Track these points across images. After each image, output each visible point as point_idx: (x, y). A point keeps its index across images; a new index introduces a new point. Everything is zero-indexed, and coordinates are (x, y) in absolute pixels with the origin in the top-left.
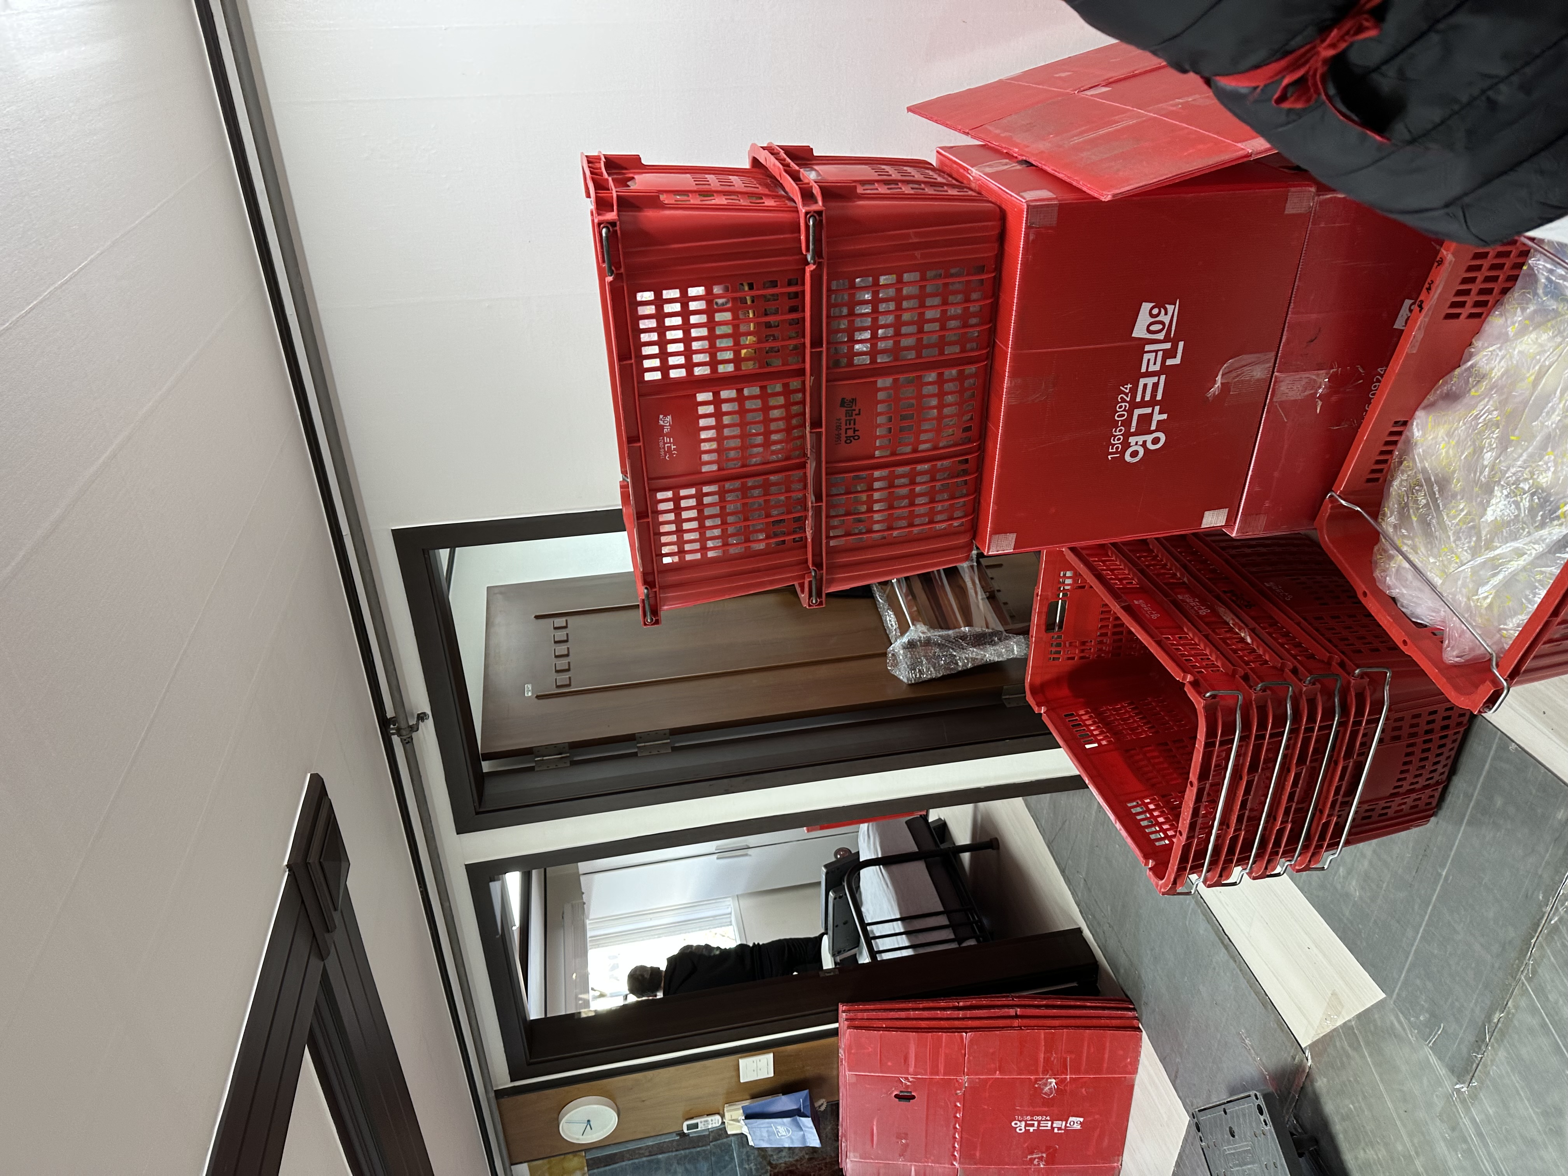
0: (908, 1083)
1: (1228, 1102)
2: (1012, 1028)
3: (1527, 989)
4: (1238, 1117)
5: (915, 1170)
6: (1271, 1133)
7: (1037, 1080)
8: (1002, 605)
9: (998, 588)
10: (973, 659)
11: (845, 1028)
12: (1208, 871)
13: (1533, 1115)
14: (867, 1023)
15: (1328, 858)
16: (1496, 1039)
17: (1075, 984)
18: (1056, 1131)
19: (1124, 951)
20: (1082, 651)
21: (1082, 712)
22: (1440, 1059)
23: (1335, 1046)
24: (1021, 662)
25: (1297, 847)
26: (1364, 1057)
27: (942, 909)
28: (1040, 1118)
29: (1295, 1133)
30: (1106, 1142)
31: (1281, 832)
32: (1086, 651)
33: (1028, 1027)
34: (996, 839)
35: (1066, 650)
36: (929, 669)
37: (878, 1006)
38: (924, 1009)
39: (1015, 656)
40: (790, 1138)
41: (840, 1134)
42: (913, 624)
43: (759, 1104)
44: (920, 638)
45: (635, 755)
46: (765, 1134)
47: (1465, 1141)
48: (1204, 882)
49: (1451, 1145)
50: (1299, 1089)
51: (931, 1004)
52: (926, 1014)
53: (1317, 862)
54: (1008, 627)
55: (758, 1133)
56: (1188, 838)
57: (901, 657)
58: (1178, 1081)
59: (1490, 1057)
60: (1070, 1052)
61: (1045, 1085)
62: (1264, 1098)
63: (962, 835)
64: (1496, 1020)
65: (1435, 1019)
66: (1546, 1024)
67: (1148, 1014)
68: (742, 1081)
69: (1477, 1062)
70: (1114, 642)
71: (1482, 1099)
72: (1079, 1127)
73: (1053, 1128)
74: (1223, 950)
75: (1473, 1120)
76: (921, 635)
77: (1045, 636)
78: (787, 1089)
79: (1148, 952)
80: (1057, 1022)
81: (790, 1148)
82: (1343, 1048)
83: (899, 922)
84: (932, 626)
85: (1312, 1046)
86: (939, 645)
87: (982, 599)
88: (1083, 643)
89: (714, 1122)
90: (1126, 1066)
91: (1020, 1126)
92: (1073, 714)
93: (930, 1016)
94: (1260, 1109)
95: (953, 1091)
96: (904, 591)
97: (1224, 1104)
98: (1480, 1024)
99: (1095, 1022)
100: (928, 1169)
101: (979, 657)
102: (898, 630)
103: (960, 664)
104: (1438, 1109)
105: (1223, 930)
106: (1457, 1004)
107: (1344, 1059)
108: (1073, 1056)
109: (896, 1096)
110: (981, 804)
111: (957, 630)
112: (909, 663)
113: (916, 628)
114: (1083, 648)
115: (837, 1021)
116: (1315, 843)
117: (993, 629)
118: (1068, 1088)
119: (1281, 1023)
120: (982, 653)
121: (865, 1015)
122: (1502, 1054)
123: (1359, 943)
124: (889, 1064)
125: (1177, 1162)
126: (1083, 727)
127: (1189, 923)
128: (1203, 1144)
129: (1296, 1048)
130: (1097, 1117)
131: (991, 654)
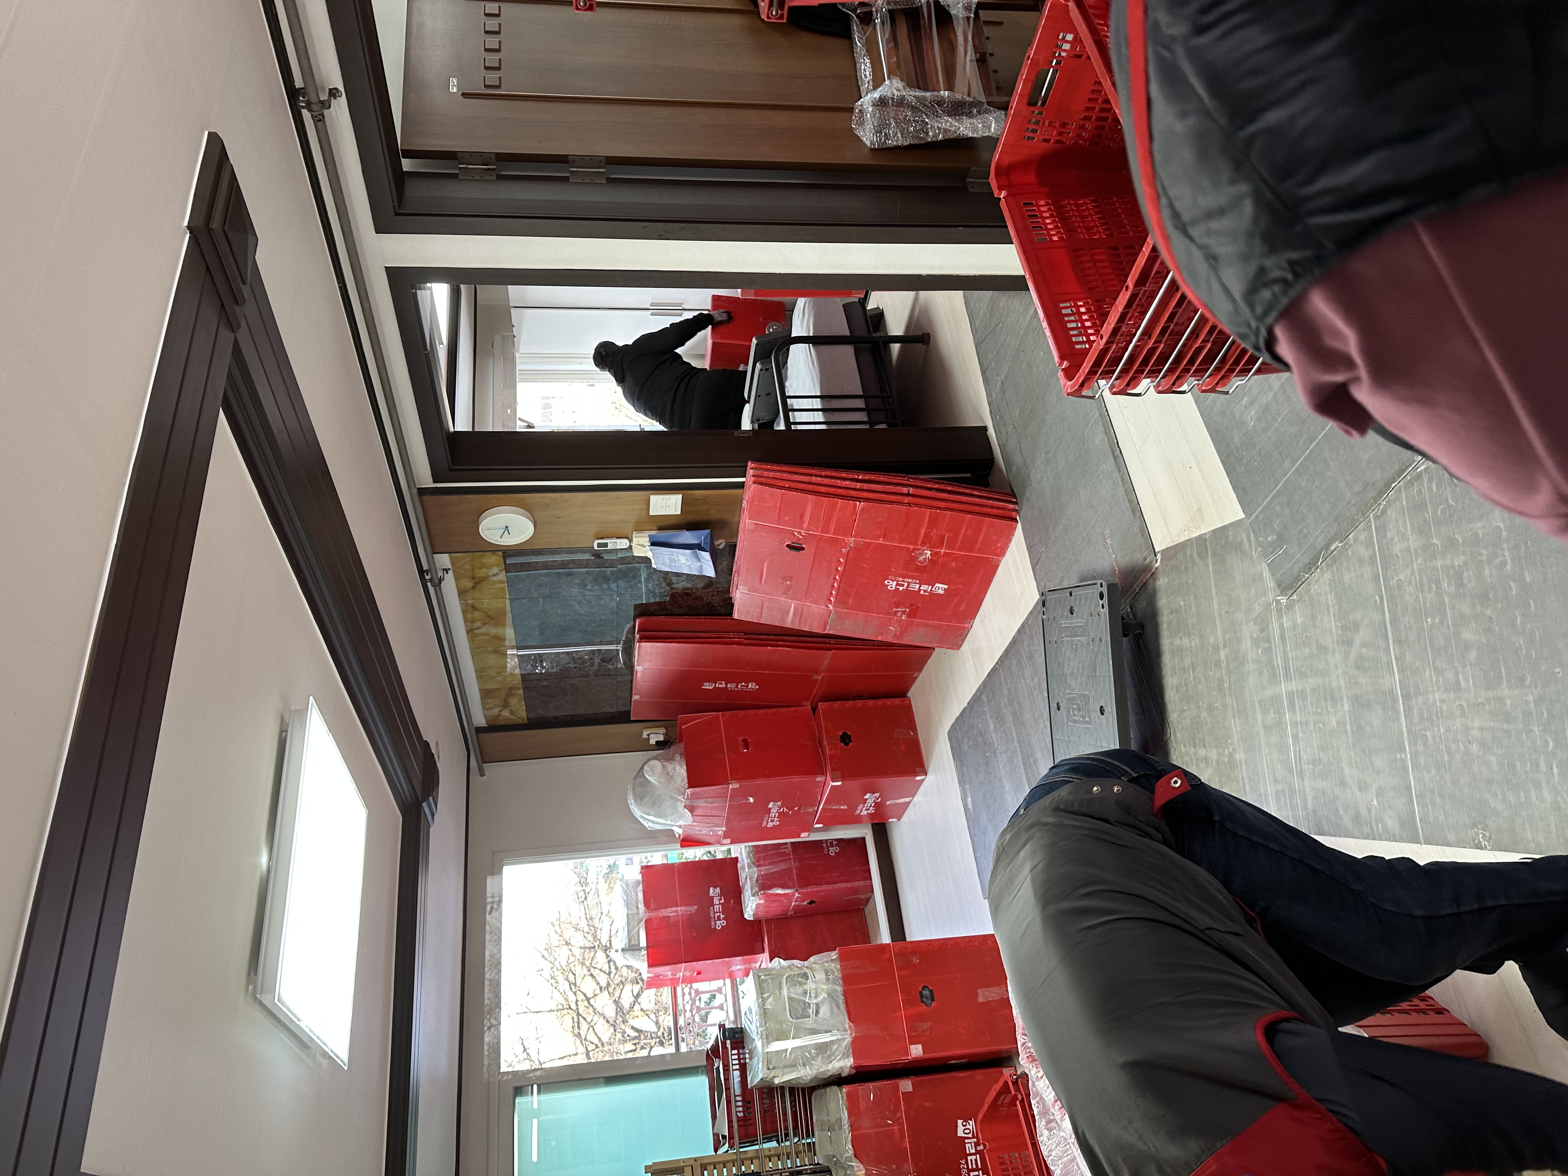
0: (801, 537)
1: (1076, 587)
2: (901, 503)
3: (1371, 526)
4: (1081, 599)
5: (795, 607)
6: (1105, 615)
7: (914, 550)
8: (991, 72)
9: (991, 51)
10: (946, 131)
11: (751, 483)
12: (1116, 379)
13: (1334, 628)
14: (772, 482)
15: (1236, 383)
16: (1327, 564)
17: (969, 475)
18: (922, 592)
19: (1021, 451)
20: (1060, 134)
21: (1042, 203)
22: (1272, 574)
23: (1185, 553)
24: (992, 141)
25: (1209, 368)
26: (1207, 565)
27: (862, 394)
28: (910, 580)
29: (1126, 617)
30: (963, 607)
31: (1199, 350)
32: (1064, 134)
33: (916, 505)
34: (929, 334)
35: (1044, 130)
36: (896, 134)
37: (784, 468)
38: (826, 477)
39: (990, 134)
40: (689, 566)
41: (734, 569)
42: (889, 78)
43: (663, 535)
44: (894, 95)
45: (566, 179)
46: (668, 561)
47: (1269, 641)
48: (1111, 388)
49: (1256, 642)
50: (1142, 584)
51: (833, 474)
52: (827, 481)
53: (1224, 385)
54: (991, 99)
55: (661, 559)
56: (1107, 343)
57: (869, 116)
58: (1038, 566)
59: (1316, 577)
60: (950, 531)
61: (921, 554)
62: (1107, 587)
63: (896, 326)
64: (1333, 548)
65: (1281, 540)
66: (1375, 557)
67: (1027, 509)
68: (651, 514)
69: (1303, 580)
70: (1096, 128)
71: (1295, 611)
72: (942, 592)
73: (919, 590)
74: (1112, 461)
75: (1281, 626)
76: (895, 91)
77: (1025, 109)
78: (691, 526)
79: (1043, 455)
80: (943, 504)
81: (688, 575)
82: (1191, 556)
83: (818, 400)
84: (910, 85)
85: (1163, 552)
86: (912, 107)
87: (971, 61)
88: (1064, 125)
89: (623, 544)
90: (996, 549)
91: (892, 585)
92: (1032, 203)
93: (830, 484)
94: (1102, 597)
95: (839, 549)
96: (887, 36)
97: (1072, 587)
98: (1319, 549)
99: (977, 509)
100: (805, 607)
101: (953, 129)
102: (871, 83)
103: (931, 134)
104: (1256, 614)
105: (1117, 442)
106: (1305, 530)
107: (1189, 565)
108: (951, 535)
109: (788, 546)
110: (923, 294)
111: (936, 93)
112: (875, 124)
113: (891, 83)
114: (1063, 130)
115: (744, 476)
116: (1228, 366)
117: (974, 98)
118: (940, 560)
119: (1144, 529)
120: (957, 124)
121: (771, 474)
122: (1327, 576)
123: (1237, 468)
124: (786, 518)
125: (1019, 629)
126: (1039, 218)
127: (1088, 433)
128: (1044, 617)
129: (1150, 551)
130: (960, 586)
131: (966, 128)
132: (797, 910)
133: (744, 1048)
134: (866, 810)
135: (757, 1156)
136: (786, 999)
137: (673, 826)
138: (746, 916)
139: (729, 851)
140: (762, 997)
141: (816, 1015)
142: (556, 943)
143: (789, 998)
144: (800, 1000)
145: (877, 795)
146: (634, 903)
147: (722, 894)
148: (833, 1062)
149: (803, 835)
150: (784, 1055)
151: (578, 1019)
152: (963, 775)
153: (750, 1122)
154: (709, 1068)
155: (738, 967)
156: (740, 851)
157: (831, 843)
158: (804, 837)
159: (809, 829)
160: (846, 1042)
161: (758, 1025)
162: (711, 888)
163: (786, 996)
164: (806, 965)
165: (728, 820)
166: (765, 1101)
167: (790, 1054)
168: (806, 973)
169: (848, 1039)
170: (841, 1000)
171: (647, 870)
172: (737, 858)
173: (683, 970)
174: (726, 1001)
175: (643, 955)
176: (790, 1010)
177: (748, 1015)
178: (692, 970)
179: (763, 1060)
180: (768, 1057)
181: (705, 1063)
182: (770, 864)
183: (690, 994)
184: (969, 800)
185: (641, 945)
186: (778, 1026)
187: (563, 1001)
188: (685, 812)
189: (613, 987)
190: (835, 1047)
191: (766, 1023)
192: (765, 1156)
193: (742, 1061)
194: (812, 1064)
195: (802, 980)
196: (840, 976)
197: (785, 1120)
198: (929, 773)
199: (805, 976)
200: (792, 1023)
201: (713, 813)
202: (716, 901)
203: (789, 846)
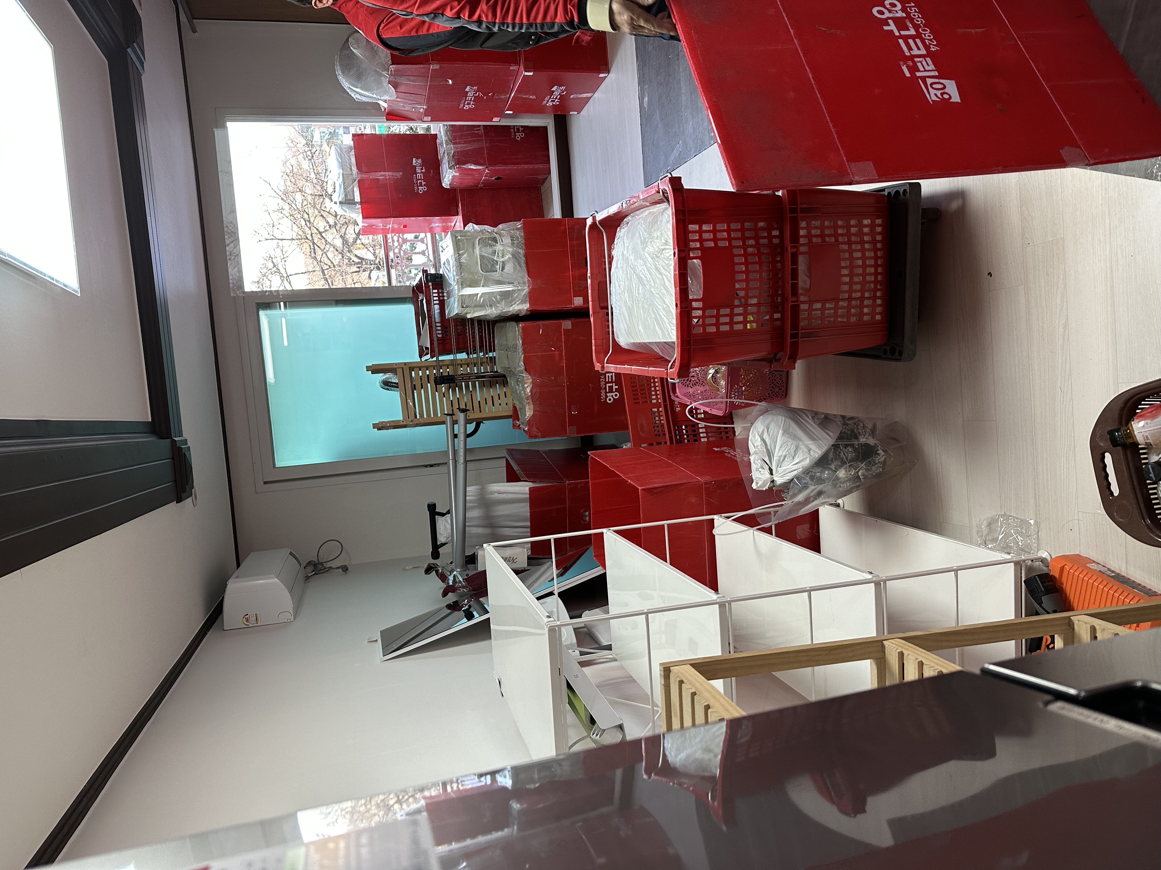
132: (486, 183)
133: (442, 289)
134: (552, 101)
135: (453, 363)
136: (478, 257)
137: (379, 99)
138: (443, 185)
139: (428, 129)
140: (458, 253)
141: (502, 271)
142: (291, 189)
143: (481, 256)
144: (490, 258)
145: (563, 88)
146: (348, 166)
147: (423, 165)
148: (513, 306)
149: (495, 119)
150: (475, 298)
151: (314, 246)
152: (643, 75)
153: (447, 341)
154: (415, 299)
155: (437, 225)
156: (438, 129)
157: (518, 129)
158: (496, 121)
159: (501, 114)
160: (524, 292)
161: (455, 273)
162: (414, 159)
163: (478, 254)
164: (495, 231)
165: (429, 101)
166: (458, 327)
167: (481, 297)
168: (495, 237)
169: (526, 290)
170: (523, 259)
171: (358, 138)
172: (436, 135)
173: (391, 223)
174: (427, 248)
175: (358, 209)
176: (481, 265)
177: (446, 265)
178: (400, 224)
179: (458, 300)
180: (463, 299)
181: (411, 296)
182: (465, 143)
183: (398, 241)
184: (646, 99)
185: (356, 200)
186: (471, 276)
187: (301, 233)
188: (389, 87)
189: (339, 226)
190: (516, 295)
191: (461, 273)
192: (458, 364)
193: (441, 298)
194: (497, 306)
195: (492, 243)
196: (523, 241)
197: (474, 341)
198: (611, 71)
199: (495, 240)
200: (482, 275)
201: (415, 91)
202: (418, 170)
203: (482, 128)
